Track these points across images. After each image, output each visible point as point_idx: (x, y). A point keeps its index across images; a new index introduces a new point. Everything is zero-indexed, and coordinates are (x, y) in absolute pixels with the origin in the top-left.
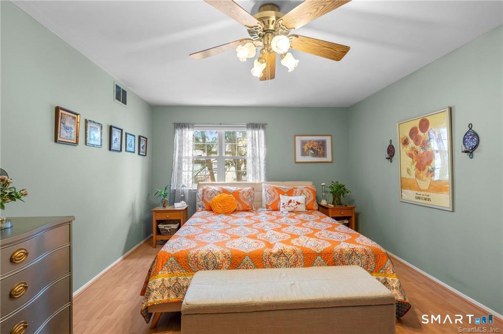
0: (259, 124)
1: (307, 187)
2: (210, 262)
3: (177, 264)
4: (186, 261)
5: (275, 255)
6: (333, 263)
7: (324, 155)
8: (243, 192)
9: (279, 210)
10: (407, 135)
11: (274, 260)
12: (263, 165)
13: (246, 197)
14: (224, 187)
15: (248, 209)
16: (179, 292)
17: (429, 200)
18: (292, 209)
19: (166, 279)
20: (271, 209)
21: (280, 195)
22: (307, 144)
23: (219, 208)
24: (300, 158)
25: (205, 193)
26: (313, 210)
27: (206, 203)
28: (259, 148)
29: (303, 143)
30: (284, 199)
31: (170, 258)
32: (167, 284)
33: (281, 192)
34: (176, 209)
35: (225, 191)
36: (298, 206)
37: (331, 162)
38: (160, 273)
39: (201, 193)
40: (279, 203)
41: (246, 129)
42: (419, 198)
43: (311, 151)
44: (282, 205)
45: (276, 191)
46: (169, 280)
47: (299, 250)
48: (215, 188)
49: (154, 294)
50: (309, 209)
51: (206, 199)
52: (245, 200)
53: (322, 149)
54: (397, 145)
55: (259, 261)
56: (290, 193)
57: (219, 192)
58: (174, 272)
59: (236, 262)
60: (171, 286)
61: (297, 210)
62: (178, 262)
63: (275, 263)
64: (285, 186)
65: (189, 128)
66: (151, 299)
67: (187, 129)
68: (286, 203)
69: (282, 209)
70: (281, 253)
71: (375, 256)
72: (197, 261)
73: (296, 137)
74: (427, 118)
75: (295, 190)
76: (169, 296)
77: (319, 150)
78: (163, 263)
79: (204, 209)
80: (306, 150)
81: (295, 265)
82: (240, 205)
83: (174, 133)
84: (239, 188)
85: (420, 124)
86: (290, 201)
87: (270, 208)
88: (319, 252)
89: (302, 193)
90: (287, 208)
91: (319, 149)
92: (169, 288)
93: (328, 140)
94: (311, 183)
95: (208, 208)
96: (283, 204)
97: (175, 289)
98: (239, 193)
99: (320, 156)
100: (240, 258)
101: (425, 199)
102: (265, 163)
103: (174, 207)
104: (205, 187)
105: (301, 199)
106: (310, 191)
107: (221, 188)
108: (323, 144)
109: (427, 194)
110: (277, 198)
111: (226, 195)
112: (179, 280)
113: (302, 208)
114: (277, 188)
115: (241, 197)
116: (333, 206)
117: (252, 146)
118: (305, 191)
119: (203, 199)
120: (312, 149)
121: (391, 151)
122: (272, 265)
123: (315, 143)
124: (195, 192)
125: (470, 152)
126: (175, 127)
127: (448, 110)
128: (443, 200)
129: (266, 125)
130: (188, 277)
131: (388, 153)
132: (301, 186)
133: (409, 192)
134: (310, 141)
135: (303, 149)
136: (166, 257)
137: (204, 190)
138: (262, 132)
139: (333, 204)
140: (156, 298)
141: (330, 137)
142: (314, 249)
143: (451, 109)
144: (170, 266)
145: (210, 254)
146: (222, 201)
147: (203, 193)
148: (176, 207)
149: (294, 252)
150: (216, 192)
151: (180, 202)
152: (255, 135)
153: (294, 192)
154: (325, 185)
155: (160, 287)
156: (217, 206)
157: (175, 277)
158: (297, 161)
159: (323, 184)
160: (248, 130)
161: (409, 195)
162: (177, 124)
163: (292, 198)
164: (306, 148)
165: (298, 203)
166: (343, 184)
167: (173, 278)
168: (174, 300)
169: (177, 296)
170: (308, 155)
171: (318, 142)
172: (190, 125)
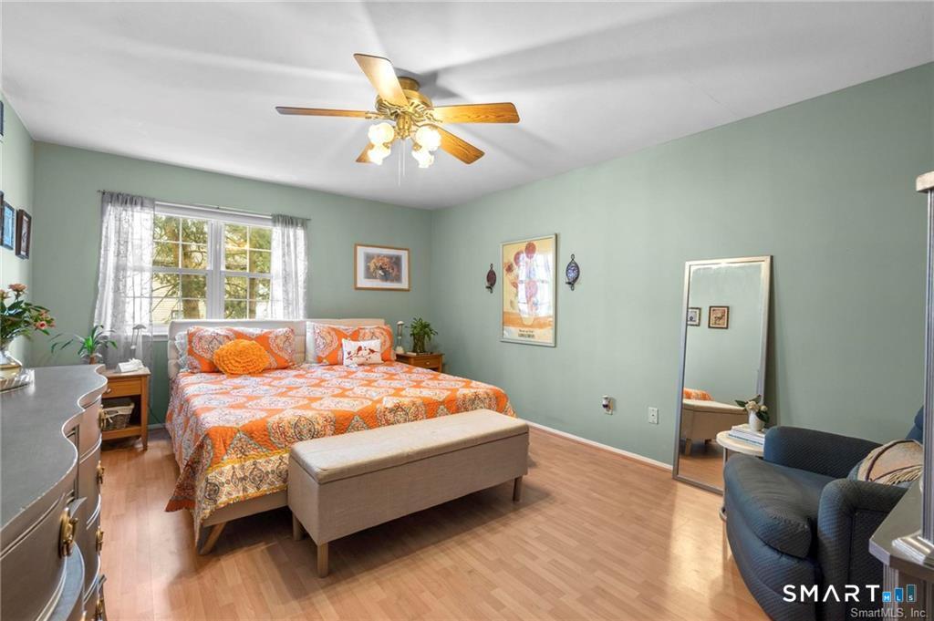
0: (297, 219)
1: (378, 327)
2: (305, 431)
3: (251, 442)
4: (265, 435)
5: (391, 411)
6: (457, 411)
7: (398, 279)
8: (276, 337)
9: (342, 364)
10: (512, 260)
11: (390, 416)
12: (301, 291)
13: (281, 345)
14: (236, 329)
15: (286, 365)
16: (261, 481)
17: (533, 336)
18: (362, 360)
19: (236, 466)
20: (328, 363)
21: (343, 340)
22: (374, 260)
23: (237, 364)
24: (363, 282)
25: (195, 340)
26: (391, 361)
27: (200, 358)
28: (296, 261)
29: (369, 258)
30: (349, 346)
31: (235, 434)
32: (240, 474)
33: (341, 335)
34: (123, 374)
35: (239, 336)
36: (372, 355)
37: (408, 290)
38: (225, 457)
39: (185, 341)
40: (340, 353)
41: (270, 223)
42: (522, 335)
43: (380, 272)
44: (346, 355)
45: (333, 333)
46: (242, 468)
47: (419, 402)
48: (219, 332)
49: (226, 488)
50: (386, 360)
51: (198, 350)
52: (281, 349)
53: (395, 270)
54: (499, 271)
55: (372, 419)
56: (355, 336)
57: (228, 337)
58: (247, 453)
59: (341, 425)
60: (247, 474)
61: (370, 361)
62: (252, 438)
63: (392, 420)
64: (343, 325)
65: (142, 205)
66: (224, 496)
67: (139, 208)
68: (353, 351)
69: (346, 362)
70: (398, 408)
71: (497, 398)
72: (283, 433)
73: (359, 248)
74: (535, 243)
75: (362, 332)
76: (245, 490)
77: (391, 271)
78: (224, 443)
79: (195, 371)
80: (372, 270)
81: (416, 418)
82: (272, 360)
83: (103, 213)
84: (265, 330)
85: (527, 248)
86: (360, 349)
87: (324, 361)
88: (441, 400)
89: (373, 336)
90: (355, 360)
91: (389, 269)
92: (244, 479)
93: (404, 255)
94: (382, 321)
95: (207, 369)
96: (349, 354)
97: (254, 479)
98: (268, 338)
99: (392, 281)
100: (347, 419)
101: (529, 336)
102: (305, 288)
103: (120, 372)
104: (192, 329)
105: (375, 344)
106: (385, 333)
107: (231, 330)
108: (396, 262)
109: (531, 329)
110: (335, 345)
111: (245, 342)
112: (258, 465)
113: (377, 358)
114: (333, 329)
115: (273, 346)
116: (415, 354)
117: (284, 255)
118: (377, 332)
119: (191, 352)
120: (381, 268)
121: (491, 278)
122: (388, 423)
123: (386, 260)
124: (164, 340)
125: (571, 283)
126: (103, 201)
127: (554, 237)
128: (545, 336)
129: (308, 222)
130: (272, 458)
131: (488, 281)
132: (369, 325)
133: (512, 329)
134: (378, 256)
135: (368, 268)
136: (229, 433)
137: (191, 336)
138: (300, 233)
139: (414, 351)
140: (231, 495)
141: (406, 252)
142: (435, 398)
143: (556, 236)
144: (238, 446)
145: (303, 419)
146: (240, 353)
147: (190, 342)
148: (123, 370)
149: (414, 404)
150: (220, 338)
151: (128, 361)
152: (288, 237)
153: (361, 335)
154: (402, 325)
155: (232, 477)
156: (233, 361)
157: (252, 461)
158: (359, 285)
159: (400, 322)
160: (275, 226)
161: (512, 332)
162: (112, 195)
163: (362, 344)
164: (372, 265)
165: (372, 351)
166: (429, 322)
167: (249, 463)
168: (255, 495)
169: (258, 489)
170: (375, 278)
171: (391, 257)
172: (146, 202)
